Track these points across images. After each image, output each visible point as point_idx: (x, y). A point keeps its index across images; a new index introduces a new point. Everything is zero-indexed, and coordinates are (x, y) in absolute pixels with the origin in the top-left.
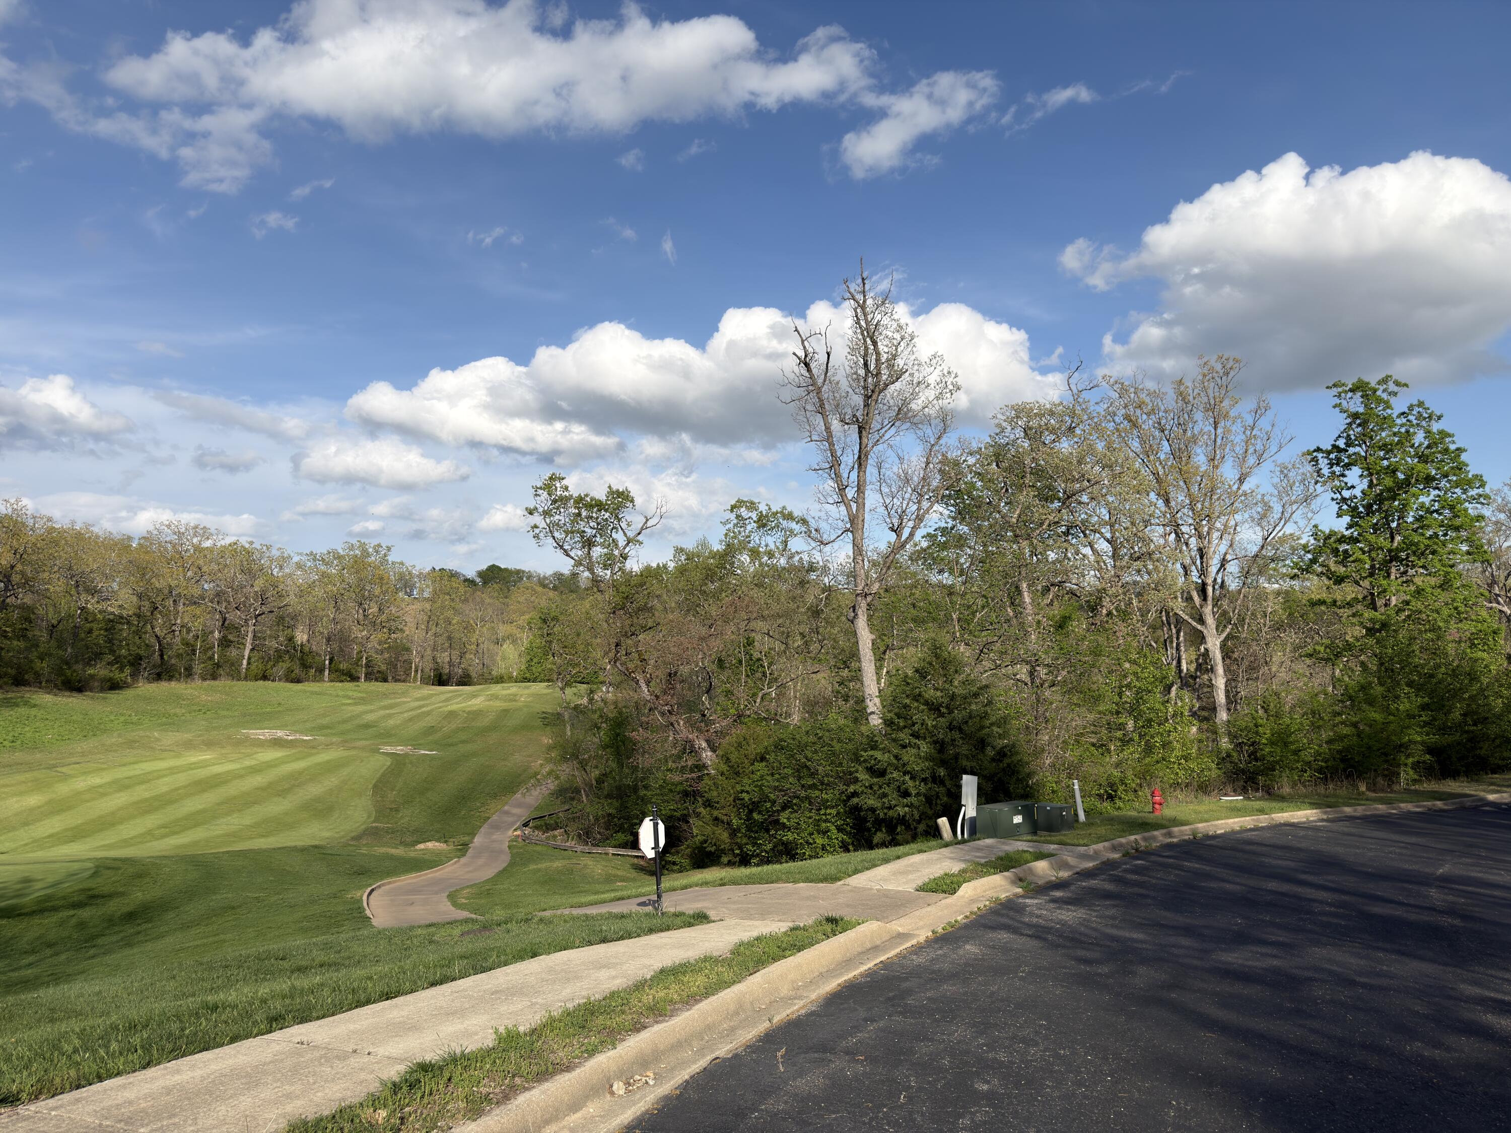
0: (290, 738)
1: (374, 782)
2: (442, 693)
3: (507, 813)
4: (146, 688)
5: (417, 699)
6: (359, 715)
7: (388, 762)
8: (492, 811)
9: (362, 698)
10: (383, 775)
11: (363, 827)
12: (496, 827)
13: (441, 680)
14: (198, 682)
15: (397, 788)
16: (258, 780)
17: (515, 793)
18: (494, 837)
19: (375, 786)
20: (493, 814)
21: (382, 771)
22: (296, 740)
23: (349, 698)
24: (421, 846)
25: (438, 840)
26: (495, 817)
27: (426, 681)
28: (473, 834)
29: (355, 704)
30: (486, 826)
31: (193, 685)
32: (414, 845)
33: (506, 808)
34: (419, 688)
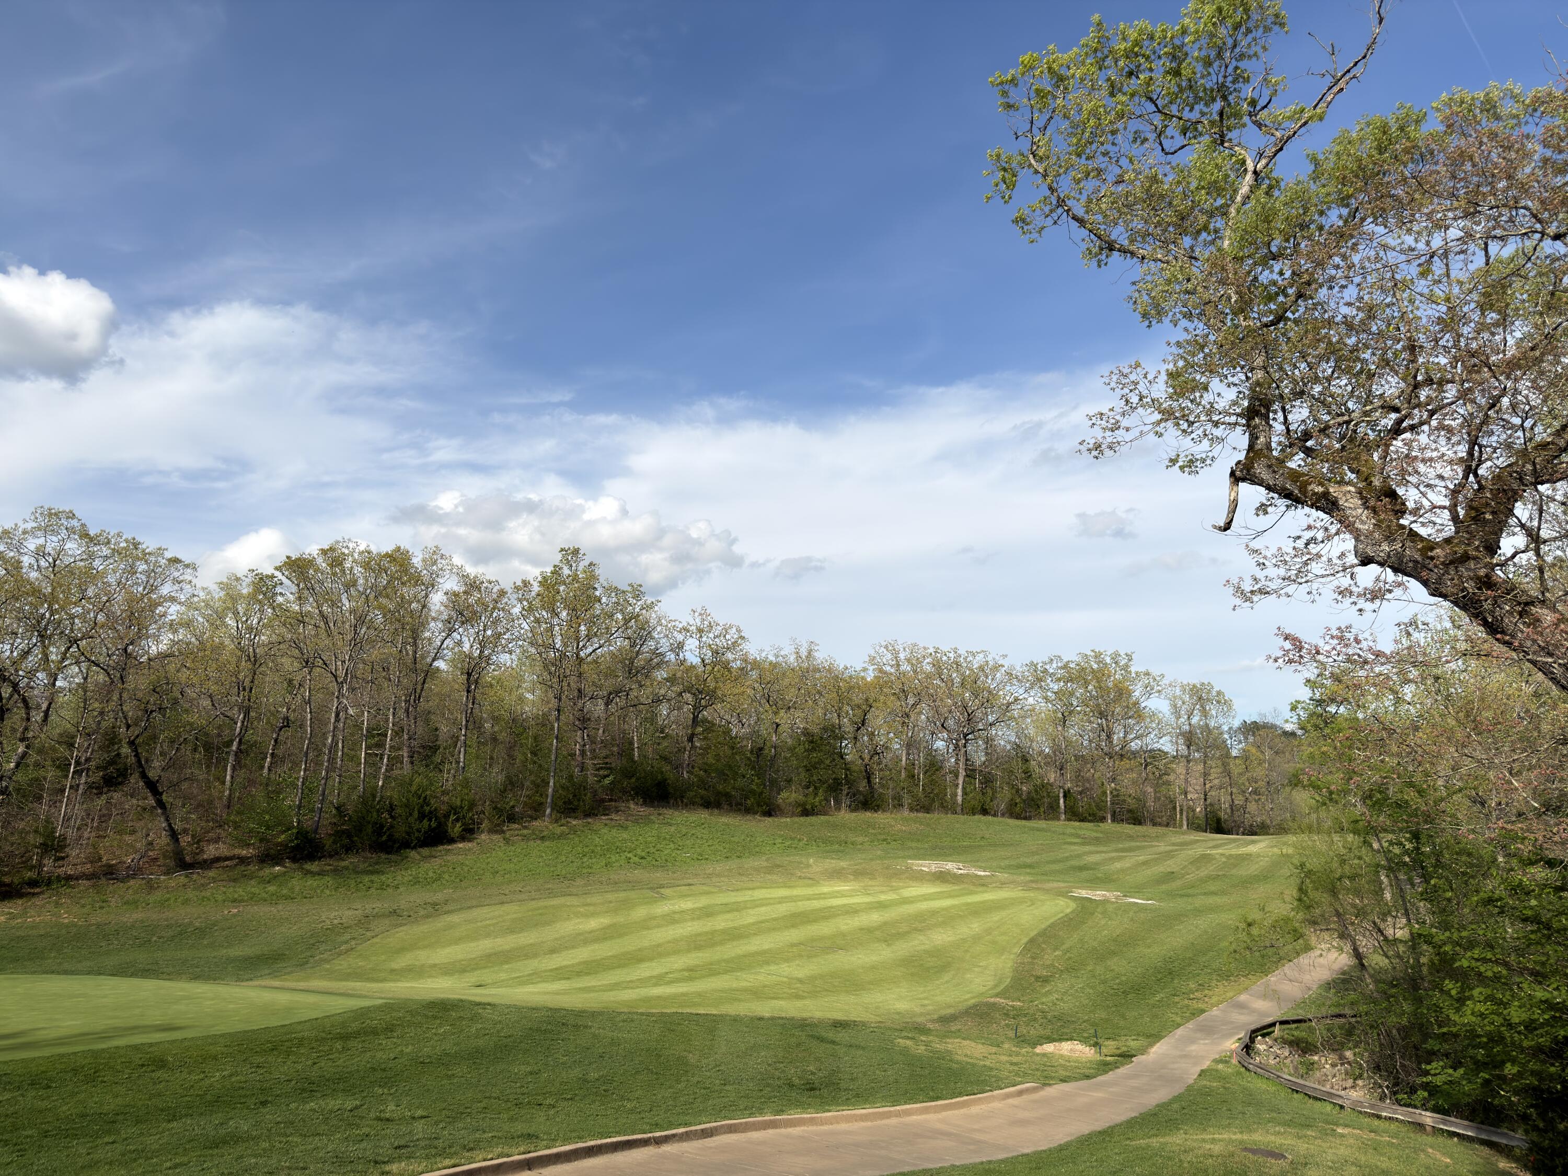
0: (962, 872)
1: (1032, 934)
2: (1213, 840)
3: (1241, 1006)
4: (845, 816)
5: (1174, 844)
6: (1079, 856)
7: (1072, 905)
8: (1214, 999)
9: (1097, 839)
10: (1052, 926)
11: (973, 1001)
12: (1208, 1031)
13: (1217, 825)
14: (906, 813)
15: (1064, 947)
16: (875, 917)
17: (1266, 973)
18: (1193, 1047)
19: (1032, 941)
20: (1213, 1006)
21: (1052, 921)
22: (967, 875)
23: (1078, 836)
24: (1049, 1048)
25: (1084, 1041)
26: (1215, 1012)
27: (1195, 826)
28: (1155, 1037)
29: (1083, 844)
30: (1190, 1025)
31: (899, 816)
32: (1034, 1045)
33: (1243, 997)
34: (1183, 834)
